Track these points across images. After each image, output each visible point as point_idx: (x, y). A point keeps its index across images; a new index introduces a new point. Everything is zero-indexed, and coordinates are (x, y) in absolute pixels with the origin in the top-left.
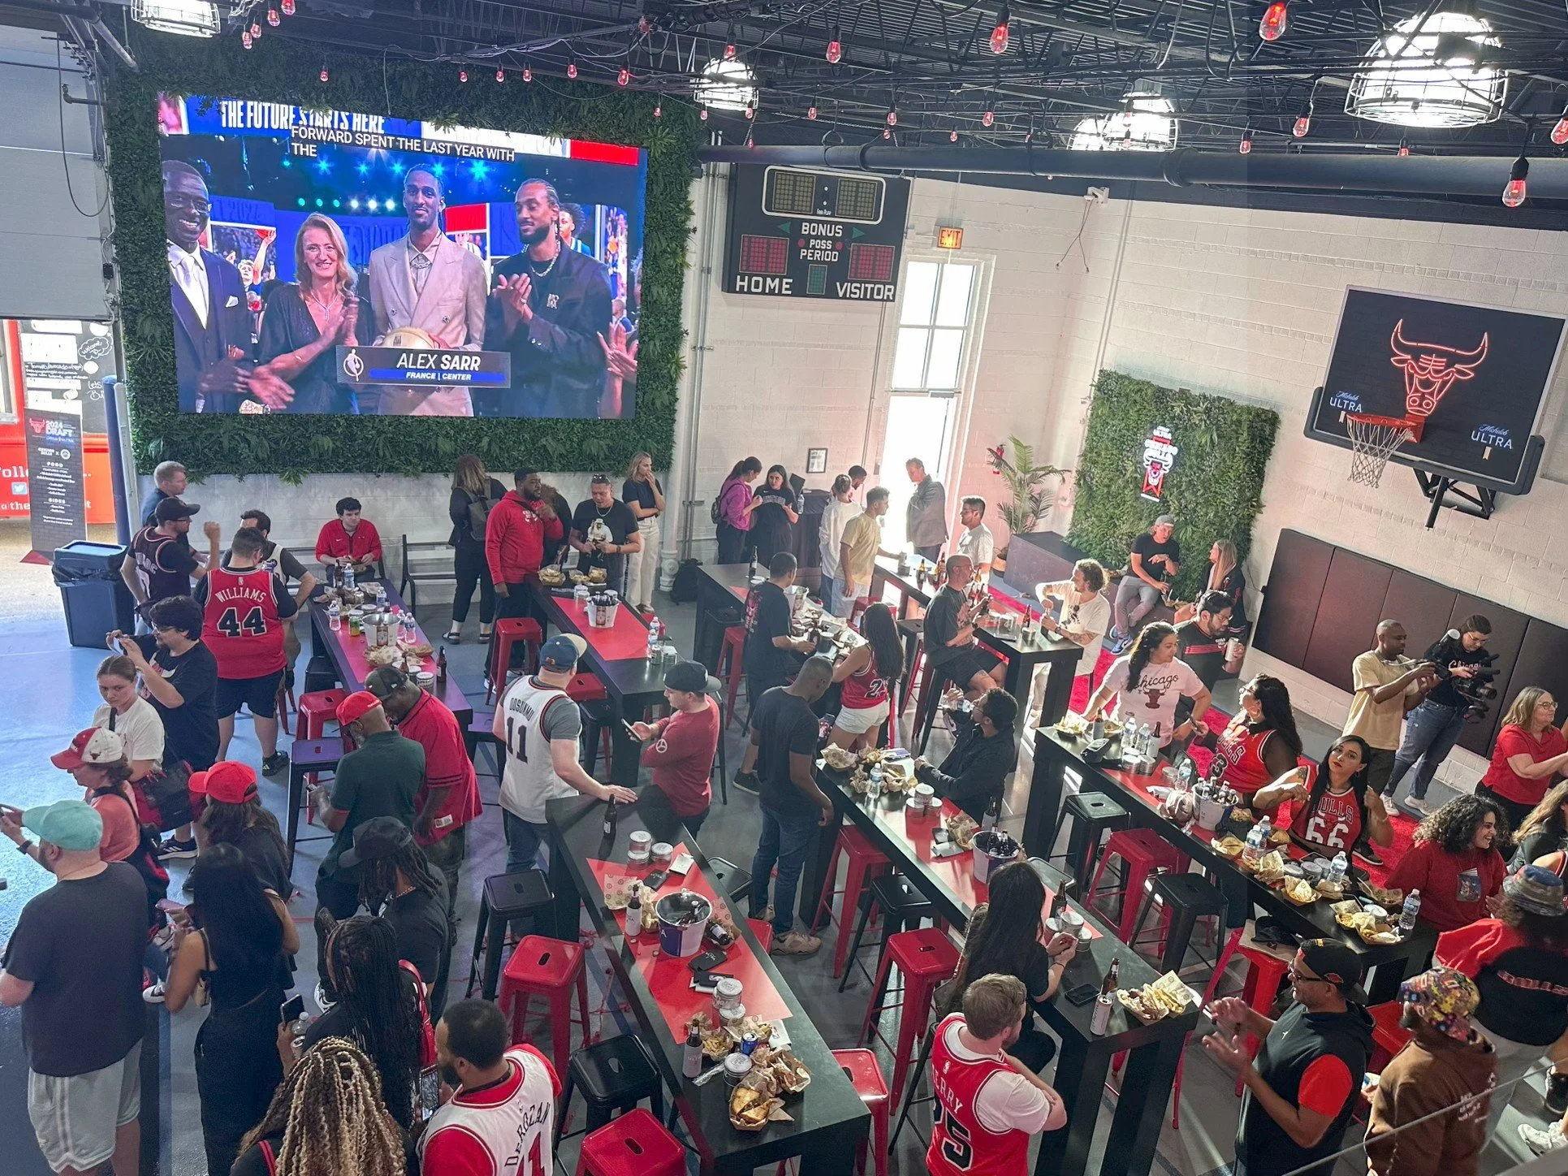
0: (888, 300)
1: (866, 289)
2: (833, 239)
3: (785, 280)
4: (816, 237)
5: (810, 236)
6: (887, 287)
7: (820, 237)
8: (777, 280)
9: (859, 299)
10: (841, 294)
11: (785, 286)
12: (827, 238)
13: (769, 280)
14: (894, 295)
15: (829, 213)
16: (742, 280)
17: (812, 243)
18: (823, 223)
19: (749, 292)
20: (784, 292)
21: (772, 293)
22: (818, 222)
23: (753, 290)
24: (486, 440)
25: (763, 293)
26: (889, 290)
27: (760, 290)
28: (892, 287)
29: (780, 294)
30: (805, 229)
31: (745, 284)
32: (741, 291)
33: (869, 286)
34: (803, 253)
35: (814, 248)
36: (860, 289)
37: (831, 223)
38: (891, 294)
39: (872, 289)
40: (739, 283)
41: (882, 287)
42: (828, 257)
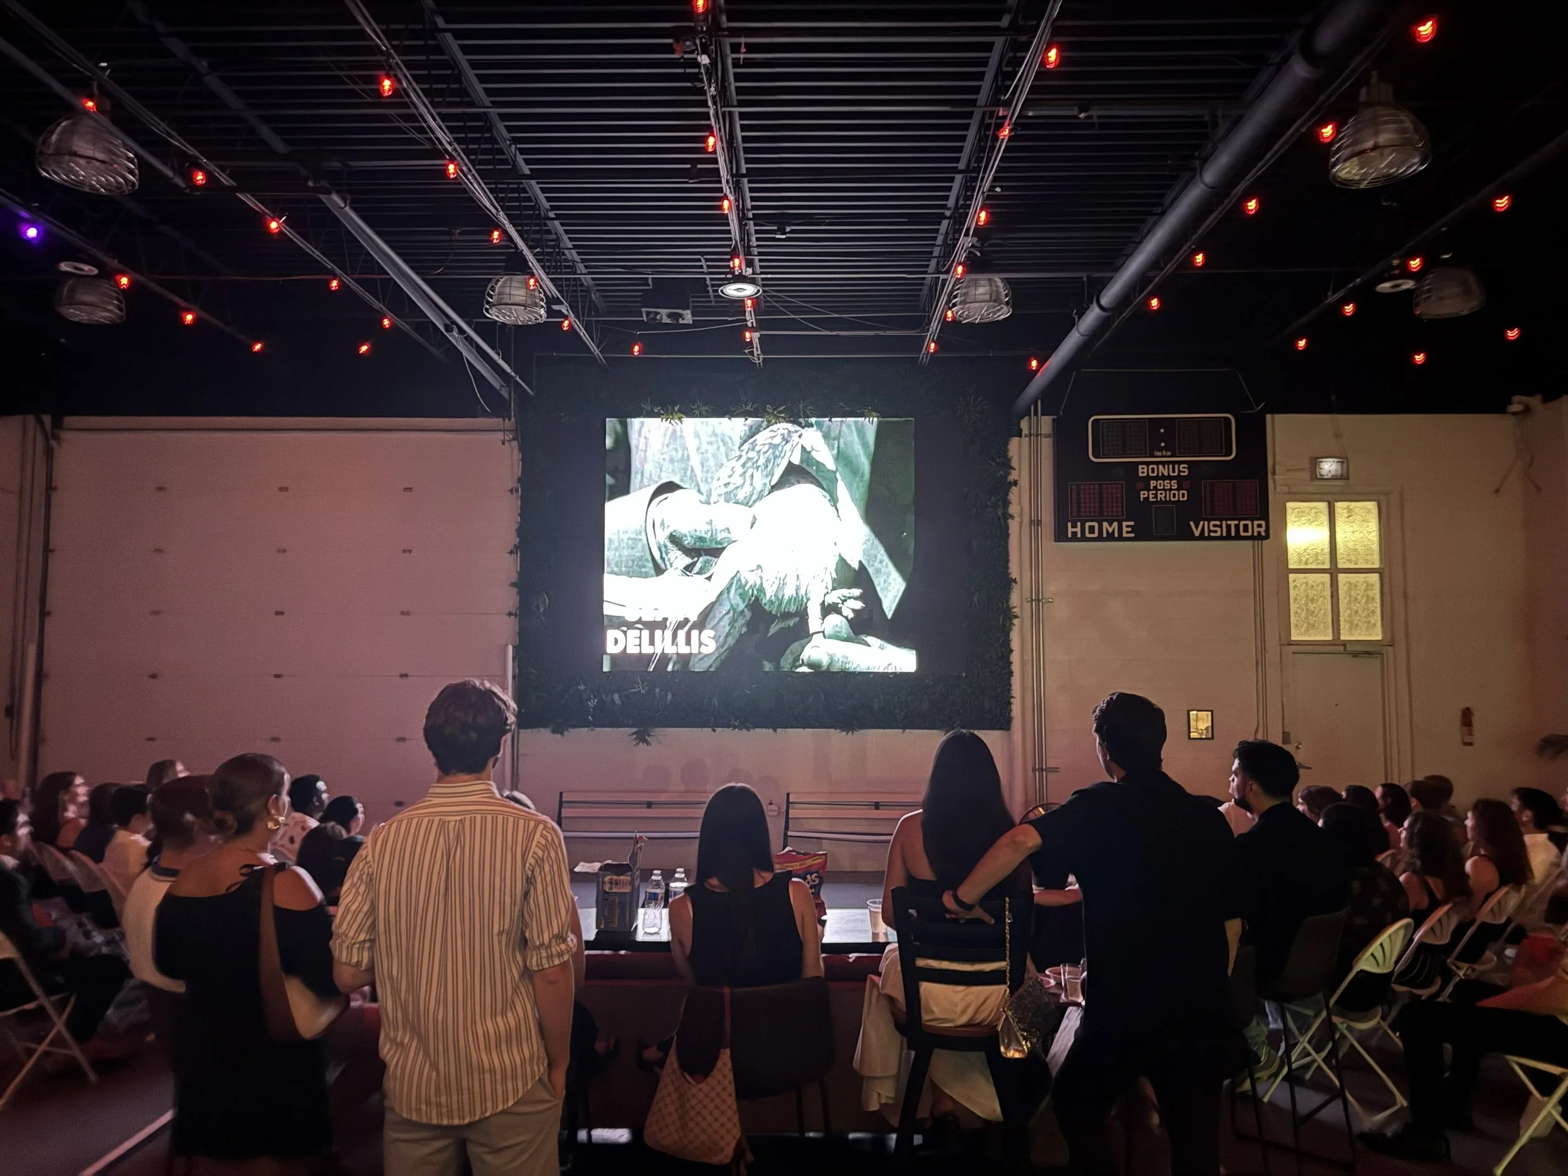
0: (1260, 537)
1: (1229, 527)
2: (1178, 478)
3: (1125, 524)
4: (1157, 478)
5: (1148, 478)
6: (1256, 523)
7: (1163, 478)
8: (1115, 524)
9: (1221, 538)
10: (1197, 533)
11: (1125, 529)
12: (1170, 478)
13: (1105, 524)
14: (1267, 530)
15: (1169, 453)
16: (1074, 526)
17: (1153, 483)
18: (1163, 463)
19: (1084, 539)
20: (1125, 535)
21: (1111, 537)
22: (1157, 463)
23: (1088, 535)
25: (1100, 538)
26: (1260, 526)
27: (1096, 536)
28: (1263, 523)
29: (1121, 538)
30: (1142, 471)
31: (1078, 530)
32: (1074, 538)
33: (1233, 523)
34: (1143, 495)
35: (1155, 488)
36: (1221, 526)
37: (1173, 463)
38: (1262, 530)
39: (1237, 526)
40: (1070, 530)
41: (1249, 523)
42: (1174, 497)
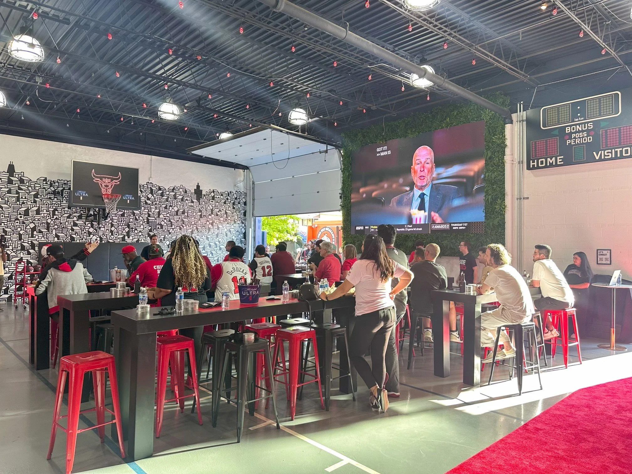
1: (616, 152)
2: (588, 131)
3: (558, 158)
4: (575, 133)
5: (571, 133)
7: (579, 132)
8: (554, 159)
9: (612, 159)
10: (597, 158)
11: (558, 160)
12: (583, 131)
13: (549, 159)
15: (582, 118)
16: (533, 162)
17: (573, 136)
18: (579, 124)
19: (538, 168)
20: (558, 163)
21: (551, 165)
22: (576, 125)
23: (540, 165)
25: (546, 167)
27: (544, 165)
29: (557, 165)
30: (568, 130)
31: (535, 163)
32: (534, 168)
33: (618, 150)
34: (568, 142)
35: (575, 138)
36: (611, 153)
37: (585, 123)
39: (621, 152)
40: (531, 164)
41: (629, 148)
42: (585, 140)
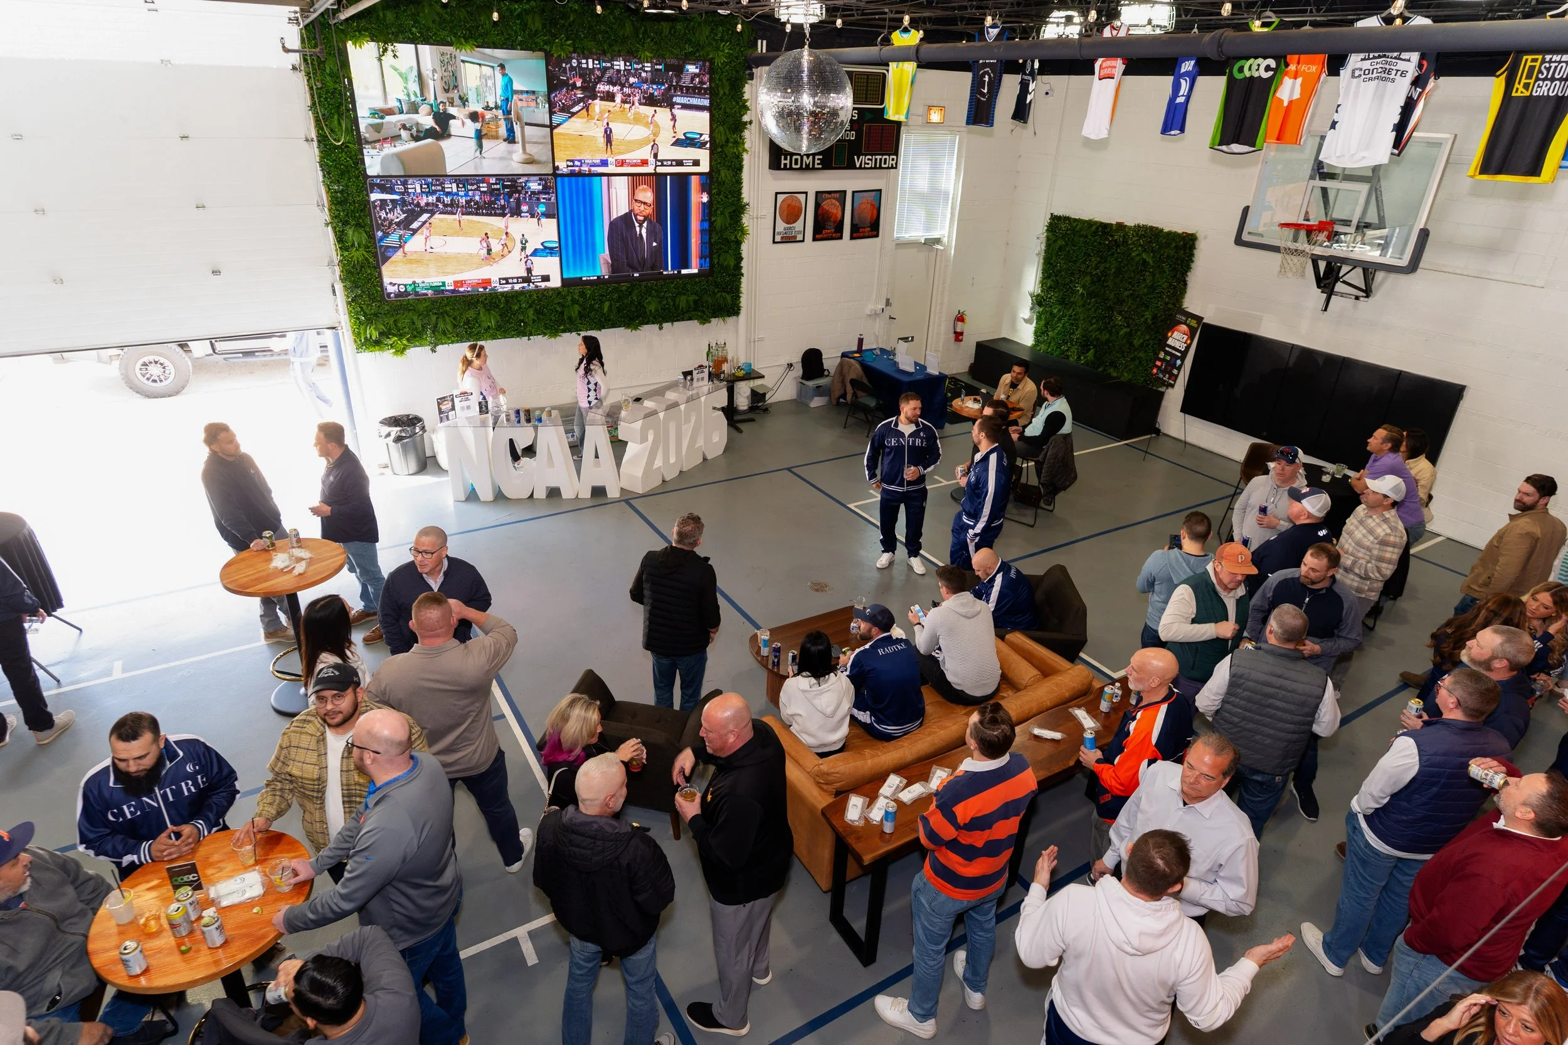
0: (892, 167)
1: (876, 160)
3: (817, 157)
6: (892, 157)
8: (811, 157)
9: (871, 168)
10: (858, 166)
11: (817, 161)
13: (805, 158)
14: (896, 164)
16: (786, 159)
19: (791, 168)
20: (816, 166)
21: (807, 168)
23: (794, 166)
24: (607, 304)
25: (801, 168)
26: (893, 160)
27: (798, 166)
28: (895, 157)
29: (814, 168)
31: (788, 162)
32: (785, 168)
33: (878, 157)
36: (871, 160)
38: (894, 162)
39: (881, 159)
40: (783, 162)
41: (887, 157)
42: (848, 136)
